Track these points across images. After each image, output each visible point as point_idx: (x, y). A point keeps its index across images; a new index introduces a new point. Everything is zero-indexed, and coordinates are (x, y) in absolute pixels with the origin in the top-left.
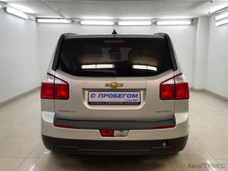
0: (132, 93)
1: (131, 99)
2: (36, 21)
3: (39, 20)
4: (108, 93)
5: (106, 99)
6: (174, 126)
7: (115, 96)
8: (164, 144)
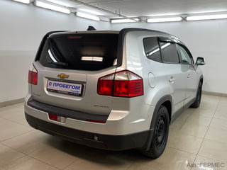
0: (76, 85)
1: (74, 90)
2: (110, 22)
3: (113, 21)
4: (60, 83)
5: (58, 88)
6: (105, 122)
7: (63, 86)
8: (96, 138)
